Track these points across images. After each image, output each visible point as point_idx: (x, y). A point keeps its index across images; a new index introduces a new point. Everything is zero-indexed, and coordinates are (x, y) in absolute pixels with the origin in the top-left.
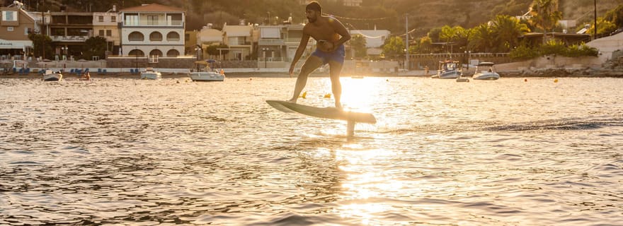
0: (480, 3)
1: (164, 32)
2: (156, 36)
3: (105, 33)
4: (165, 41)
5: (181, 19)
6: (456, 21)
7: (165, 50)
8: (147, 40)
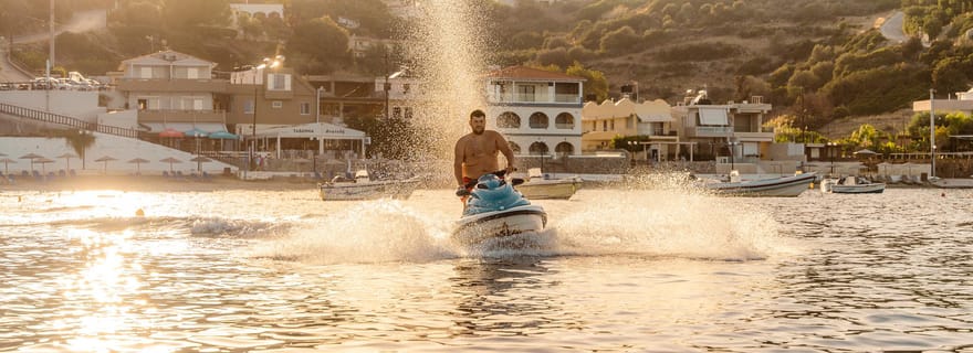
0: (709, 63)
1: (552, 114)
2: (539, 120)
3: (403, 114)
4: (552, 128)
5: (577, 92)
6: (674, 94)
7: (552, 143)
8: (525, 127)
